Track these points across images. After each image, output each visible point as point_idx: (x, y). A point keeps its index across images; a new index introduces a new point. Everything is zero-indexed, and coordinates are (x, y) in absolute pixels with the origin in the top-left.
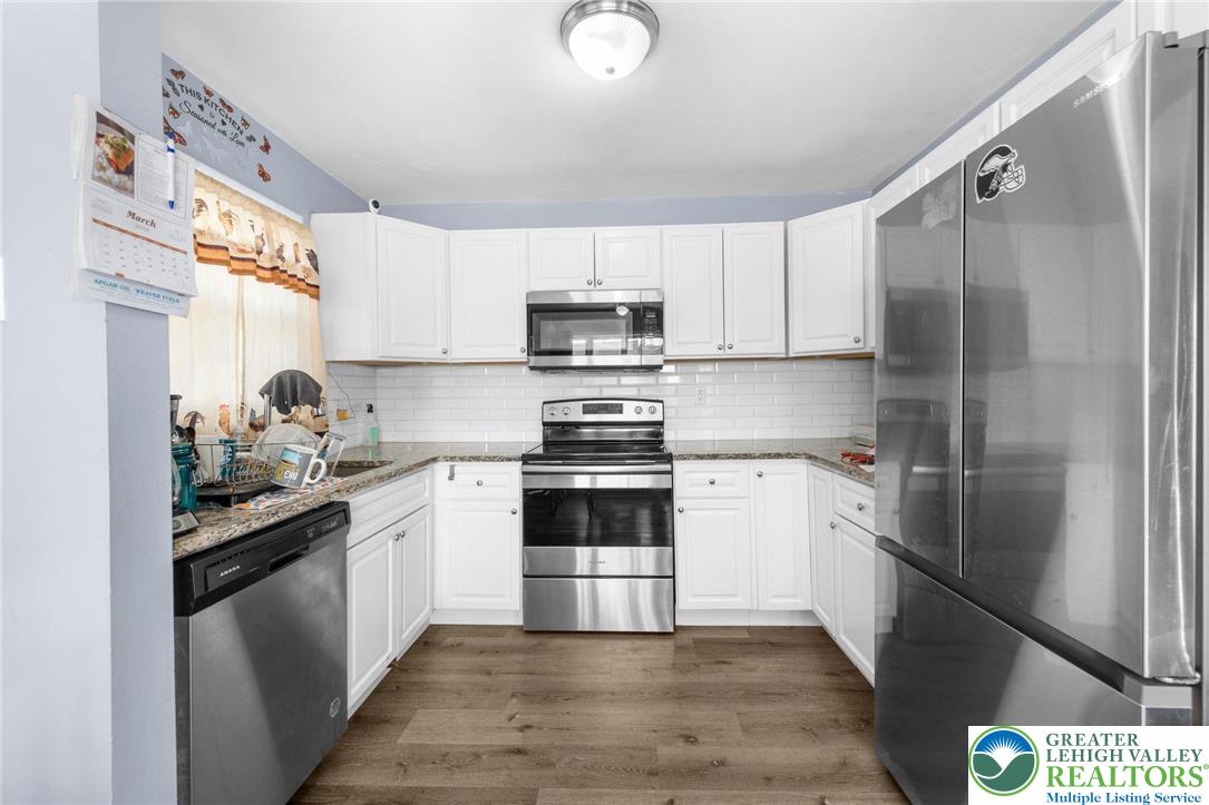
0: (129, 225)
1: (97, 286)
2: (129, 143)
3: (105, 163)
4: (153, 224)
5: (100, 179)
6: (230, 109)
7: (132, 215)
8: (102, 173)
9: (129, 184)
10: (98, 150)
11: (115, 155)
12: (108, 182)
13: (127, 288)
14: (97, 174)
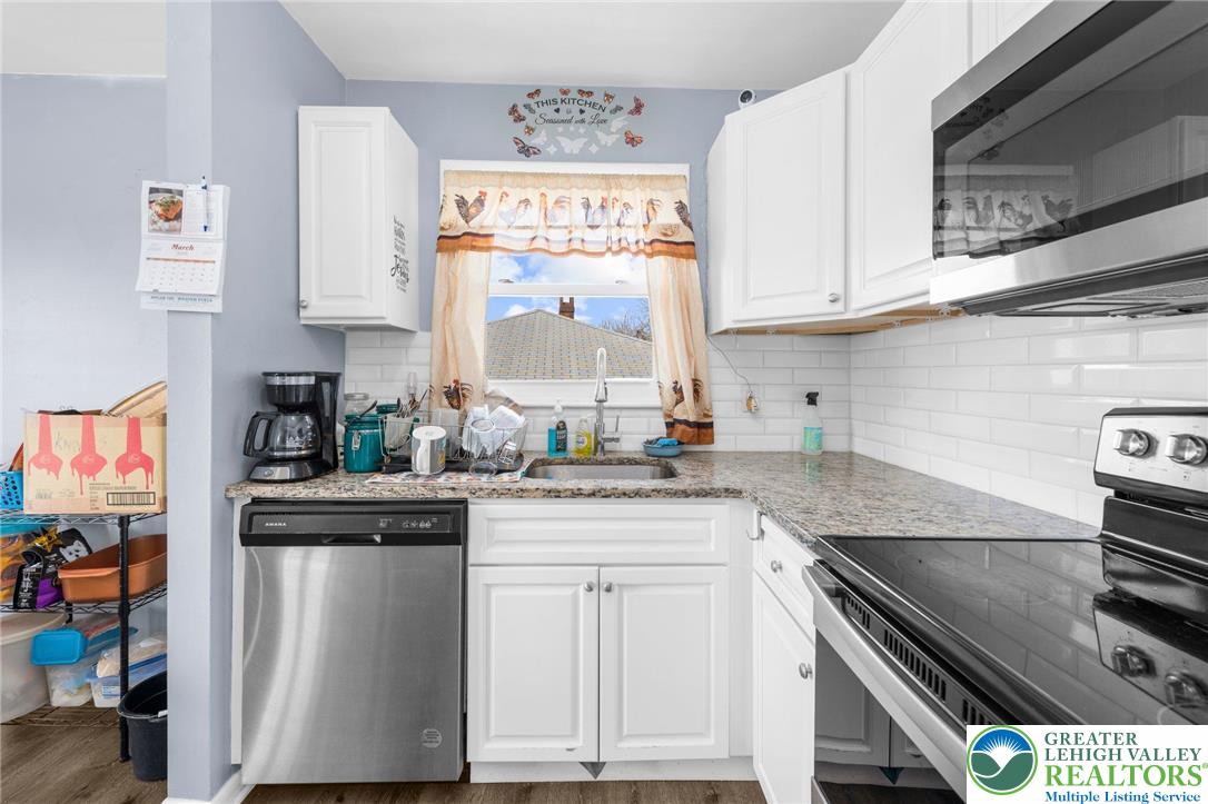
0: (174, 254)
1: (152, 300)
2: (177, 197)
3: (156, 218)
4: (192, 248)
5: (154, 230)
6: (590, 94)
7: (175, 246)
8: (155, 226)
9: (178, 226)
10: (151, 212)
11: (163, 210)
12: (160, 230)
13: (172, 298)
14: (151, 228)
